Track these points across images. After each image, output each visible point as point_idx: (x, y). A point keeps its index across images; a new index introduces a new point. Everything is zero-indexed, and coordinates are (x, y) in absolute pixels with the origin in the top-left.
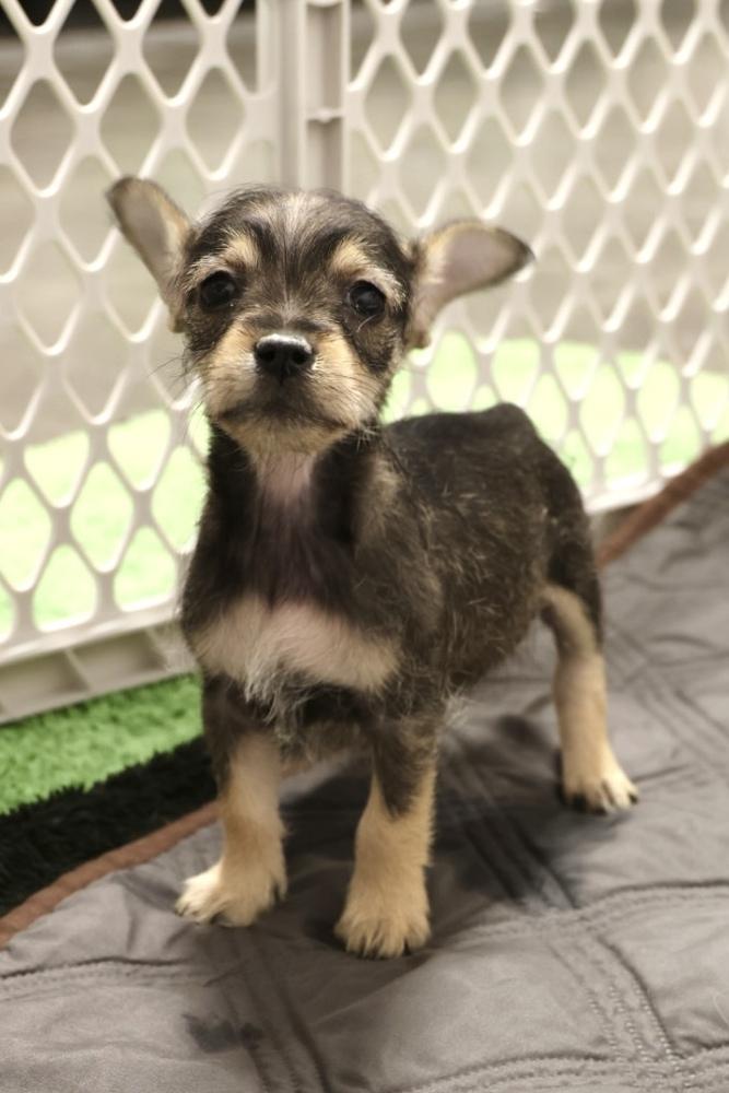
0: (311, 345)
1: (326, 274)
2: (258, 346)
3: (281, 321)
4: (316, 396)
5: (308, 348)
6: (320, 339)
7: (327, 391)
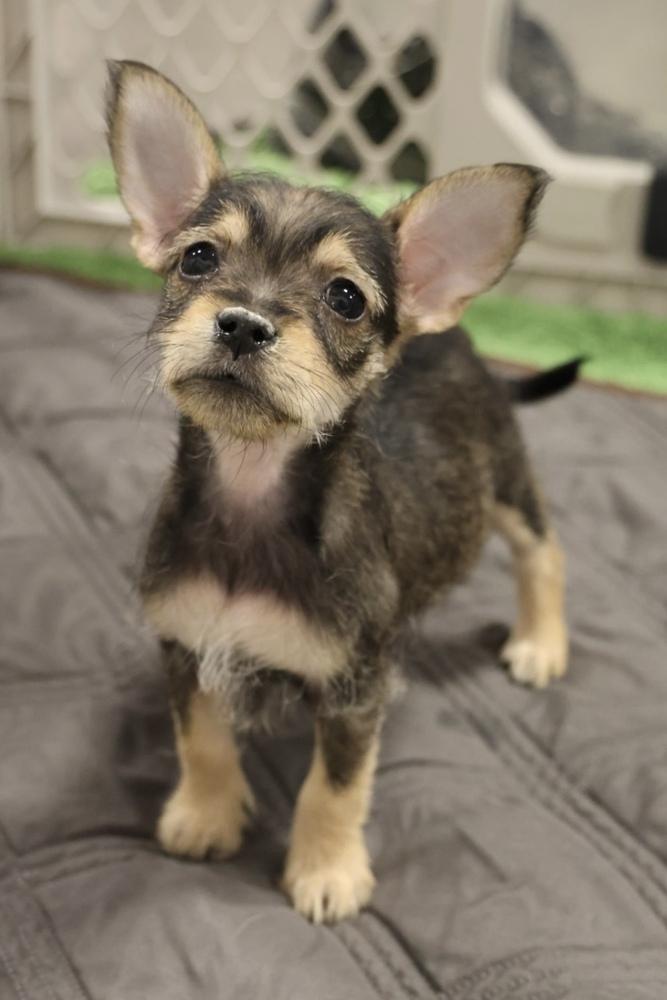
0: (275, 326)
1: (308, 266)
2: (220, 316)
3: (251, 298)
4: (268, 380)
5: (271, 329)
6: (286, 323)
7: (281, 378)
